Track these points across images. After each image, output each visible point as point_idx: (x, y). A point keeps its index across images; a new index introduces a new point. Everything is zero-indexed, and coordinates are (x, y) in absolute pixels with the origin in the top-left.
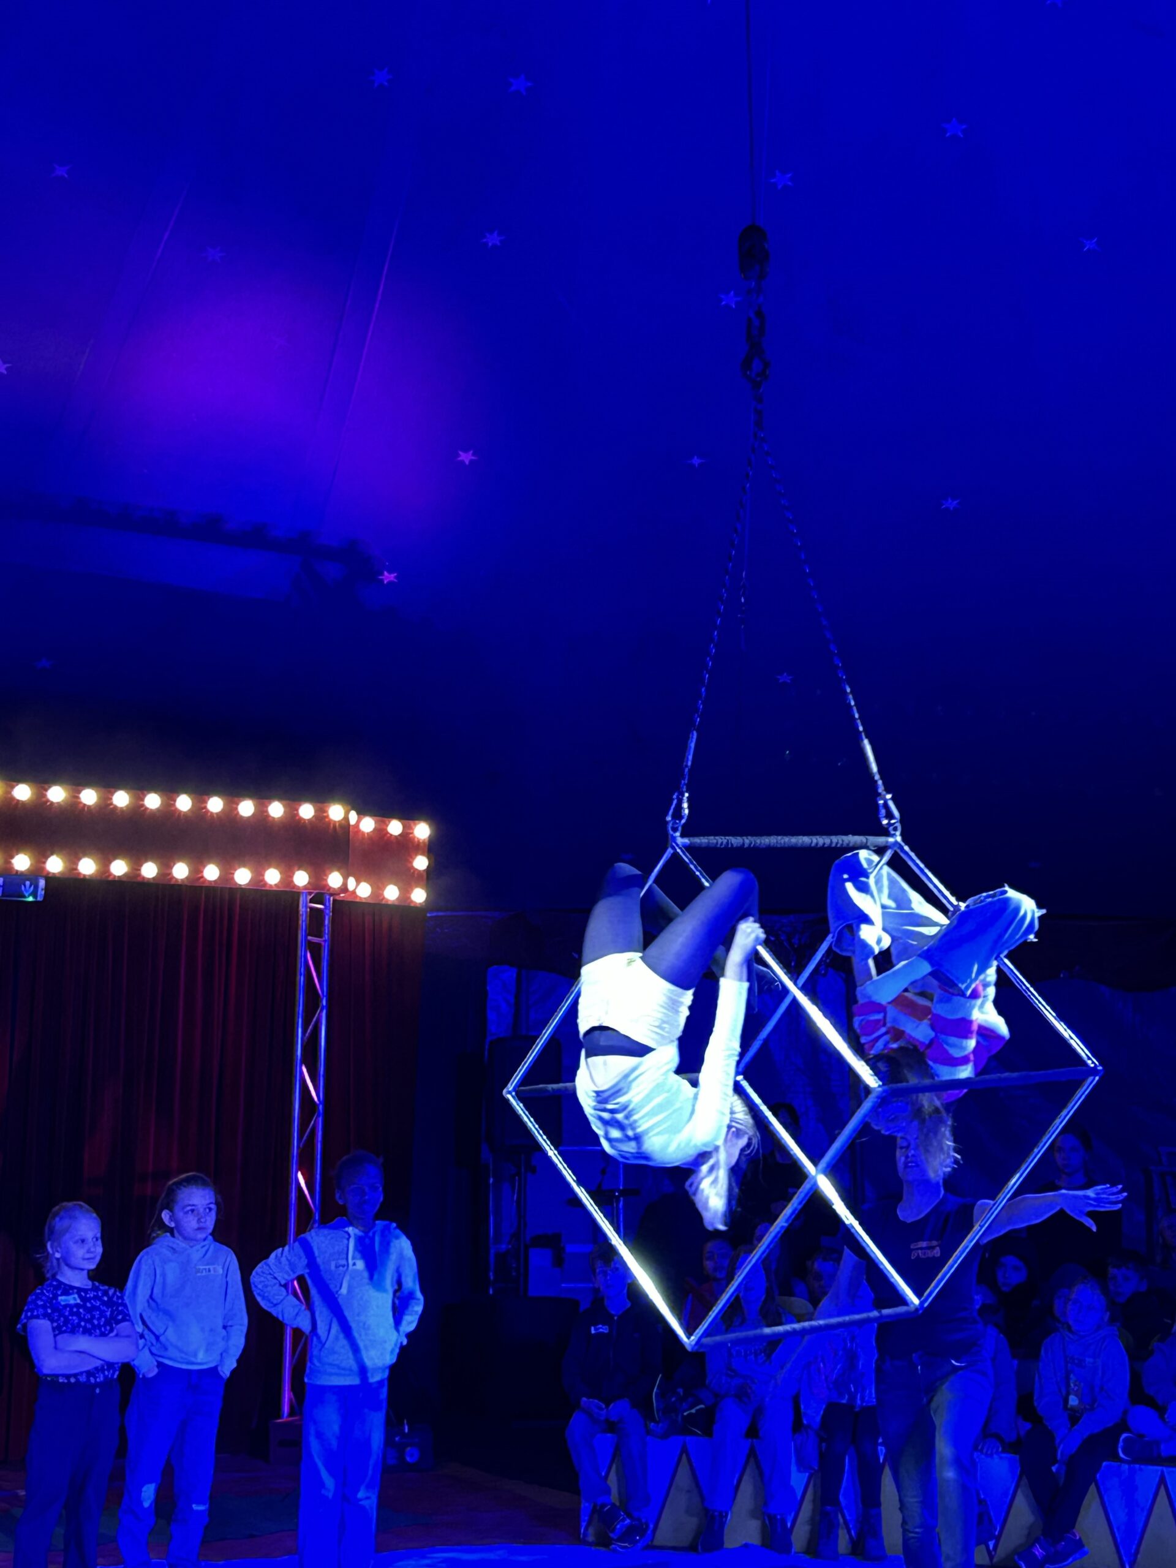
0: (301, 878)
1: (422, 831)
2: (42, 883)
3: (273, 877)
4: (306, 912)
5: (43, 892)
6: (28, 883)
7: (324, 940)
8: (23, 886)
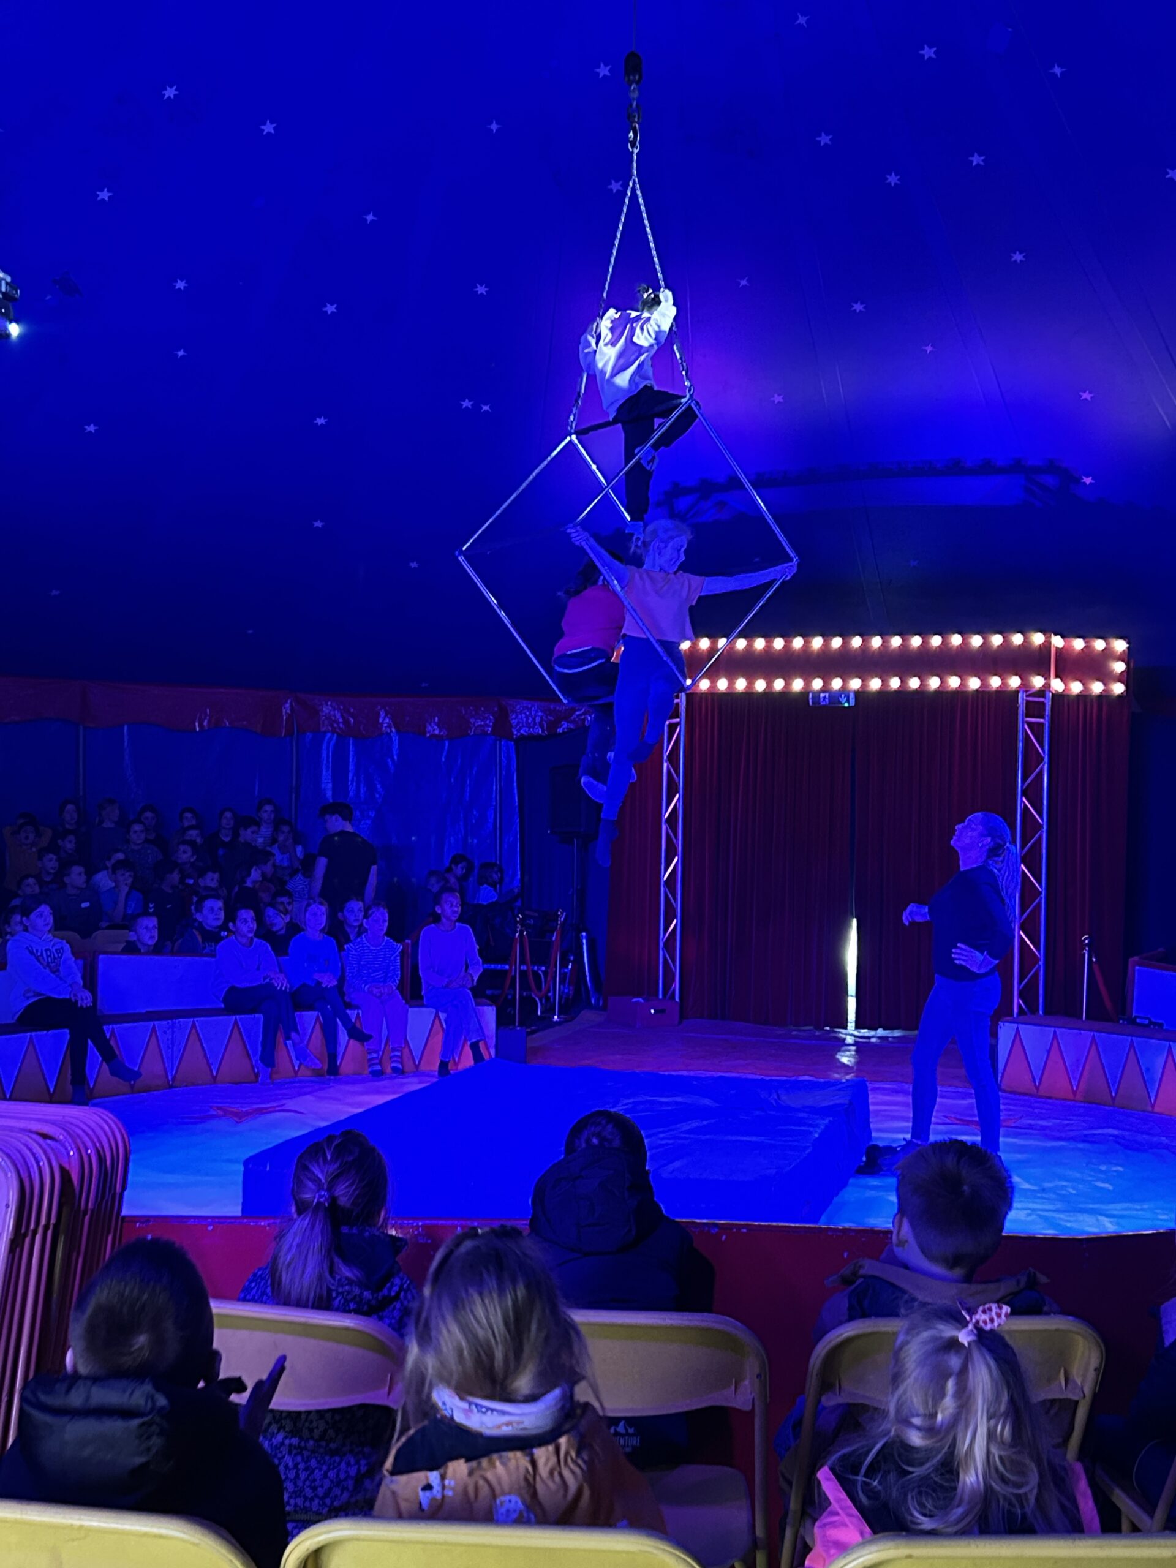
0: (1014, 682)
1: (1120, 646)
2: (852, 696)
3: (995, 682)
4: (1023, 703)
5: (854, 701)
6: (843, 696)
7: (1045, 721)
8: (840, 699)
